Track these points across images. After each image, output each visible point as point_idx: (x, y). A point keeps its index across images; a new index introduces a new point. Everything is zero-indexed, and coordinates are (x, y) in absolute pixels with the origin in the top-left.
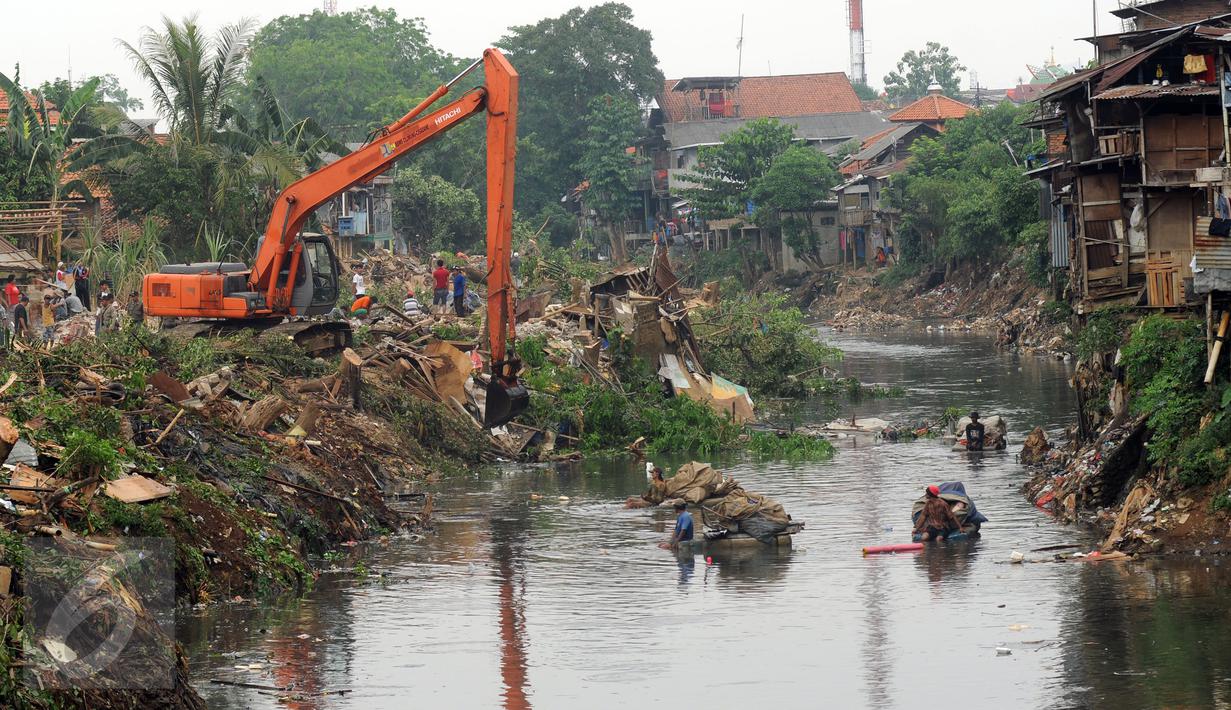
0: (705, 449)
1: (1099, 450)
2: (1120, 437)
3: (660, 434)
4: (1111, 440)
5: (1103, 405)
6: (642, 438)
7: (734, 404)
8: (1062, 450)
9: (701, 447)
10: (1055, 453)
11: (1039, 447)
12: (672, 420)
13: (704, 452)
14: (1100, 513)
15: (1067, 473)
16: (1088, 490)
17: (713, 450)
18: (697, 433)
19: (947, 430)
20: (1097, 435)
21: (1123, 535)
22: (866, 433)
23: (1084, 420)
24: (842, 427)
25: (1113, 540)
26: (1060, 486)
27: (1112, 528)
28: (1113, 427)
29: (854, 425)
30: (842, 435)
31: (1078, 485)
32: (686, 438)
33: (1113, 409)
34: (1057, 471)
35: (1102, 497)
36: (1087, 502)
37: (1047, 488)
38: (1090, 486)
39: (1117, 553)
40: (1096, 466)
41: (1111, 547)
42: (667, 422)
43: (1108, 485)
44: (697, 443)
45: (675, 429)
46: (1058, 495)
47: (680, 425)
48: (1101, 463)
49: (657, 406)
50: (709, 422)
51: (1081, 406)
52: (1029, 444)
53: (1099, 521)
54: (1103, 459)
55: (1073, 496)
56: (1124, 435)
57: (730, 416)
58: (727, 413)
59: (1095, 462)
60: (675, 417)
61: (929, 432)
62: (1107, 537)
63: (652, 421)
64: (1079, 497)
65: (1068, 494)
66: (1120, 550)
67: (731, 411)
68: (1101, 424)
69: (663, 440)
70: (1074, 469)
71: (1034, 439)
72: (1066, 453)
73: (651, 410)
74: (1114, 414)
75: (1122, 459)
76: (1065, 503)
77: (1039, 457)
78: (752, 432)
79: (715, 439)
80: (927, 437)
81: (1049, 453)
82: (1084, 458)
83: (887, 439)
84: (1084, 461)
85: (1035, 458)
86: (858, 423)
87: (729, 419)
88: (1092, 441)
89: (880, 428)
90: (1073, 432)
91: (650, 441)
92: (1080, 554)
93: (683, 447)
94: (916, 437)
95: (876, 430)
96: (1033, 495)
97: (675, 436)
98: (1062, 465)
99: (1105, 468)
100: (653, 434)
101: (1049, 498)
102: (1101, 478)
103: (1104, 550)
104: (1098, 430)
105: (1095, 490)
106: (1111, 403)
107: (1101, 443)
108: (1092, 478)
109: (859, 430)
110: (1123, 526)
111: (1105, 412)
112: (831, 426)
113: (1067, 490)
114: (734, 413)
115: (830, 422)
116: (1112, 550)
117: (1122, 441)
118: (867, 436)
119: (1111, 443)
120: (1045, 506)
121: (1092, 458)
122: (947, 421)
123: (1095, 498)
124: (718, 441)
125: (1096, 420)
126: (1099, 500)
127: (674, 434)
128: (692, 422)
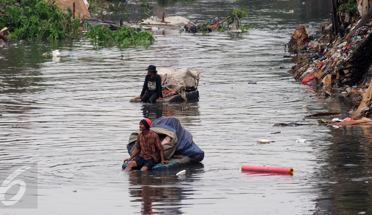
0: (54, 37)
1: (349, 42)
2: (365, 32)
3: (19, 25)
4: (359, 35)
5: (352, 9)
6: (6, 28)
7: (74, 4)
8: (319, 42)
9: (51, 35)
10: (315, 44)
11: (302, 39)
12: (28, 15)
13: (54, 39)
14: (349, 89)
15: (325, 59)
16: (341, 72)
17: (60, 38)
18: (47, 25)
19: (233, 26)
20: (348, 31)
21: (369, 106)
22: (172, 27)
23: (336, 20)
24: (155, 23)
25: (362, 109)
26: (320, 69)
27: (361, 100)
28: (361, 25)
29: (163, 21)
30: (155, 29)
31: (333, 68)
32: (40, 29)
33: (360, 11)
34: (317, 58)
35: (351, 77)
36: (340, 81)
37: (310, 70)
38: (342, 69)
39: (365, 119)
40: (347, 54)
41: (360, 115)
42: (24, 17)
43: (356, 68)
44: (48, 33)
45: (31, 22)
46: (319, 75)
47: (34, 19)
48: (351, 51)
49: (17, 4)
50: (57, 17)
51: (335, 9)
52: (295, 37)
53: (349, 96)
54: (353, 49)
55: (329, 76)
56: (369, 31)
57: (72, 12)
58: (69, 10)
59: (346, 51)
60: (31, 13)
61: (220, 27)
62: (357, 107)
63: (13, 15)
64: (334, 77)
65: (325, 75)
66: (367, 117)
67: (72, 9)
68: (350, 23)
69: (22, 29)
70: (331, 56)
71: (299, 33)
72: (322, 44)
73: (12, 7)
74: (361, 14)
75: (367, 48)
76: (323, 81)
77: (302, 47)
78: (88, 25)
79: (62, 30)
80: (219, 30)
81: (309, 44)
82: (338, 48)
83: (189, 32)
84: (338, 50)
85: (299, 48)
86: (166, 20)
87: (71, 15)
88: (342, 36)
89: (182, 24)
90: (326, 28)
91: (12, 31)
92: (337, 119)
93: (37, 35)
94: (210, 30)
95: (179, 26)
96: (299, 75)
97: (31, 27)
98: (321, 53)
99: (354, 55)
100: (14, 25)
101: (311, 77)
102: (351, 63)
103: (355, 117)
104: (349, 27)
105: (346, 72)
106: (359, 7)
107: (351, 37)
108: (344, 63)
109: (167, 25)
110: (369, 99)
111: (354, 14)
112: (146, 21)
113: (325, 71)
114: (74, 11)
115: (145, 19)
116: (360, 117)
117: (367, 36)
118: (173, 29)
119: (359, 37)
120: (309, 83)
121: (344, 48)
122: (233, 19)
123: (346, 77)
124: (63, 32)
125: (347, 20)
126: (349, 79)
127: (30, 25)
128: (44, 17)
